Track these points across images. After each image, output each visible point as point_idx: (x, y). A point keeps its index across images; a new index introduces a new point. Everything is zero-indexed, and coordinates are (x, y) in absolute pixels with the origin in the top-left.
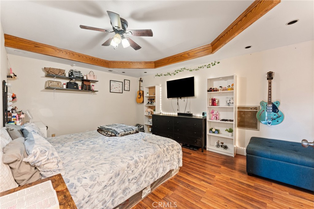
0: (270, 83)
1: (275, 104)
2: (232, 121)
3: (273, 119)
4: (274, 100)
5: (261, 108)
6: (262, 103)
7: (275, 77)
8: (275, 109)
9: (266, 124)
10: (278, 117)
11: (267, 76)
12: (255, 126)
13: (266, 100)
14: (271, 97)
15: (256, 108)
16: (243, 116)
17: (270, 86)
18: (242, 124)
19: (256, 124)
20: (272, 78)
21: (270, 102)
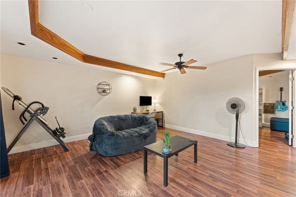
0: (281, 93)
1: (284, 102)
2: (261, 110)
3: (282, 109)
4: (283, 100)
5: (276, 104)
6: (277, 102)
7: (284, 90)
8: (284, 104)
9: (279, 111)
10: (285, 108)
11: (280, 89)
12: (273, 112)
13: (279, 100)
14: (282, 99)
15: (273, 104)
16: (267, 108)
17: (281, 94)
18: (266, 111)
19: (274, 111)
20: (282, 91)
21: (281, 101)
